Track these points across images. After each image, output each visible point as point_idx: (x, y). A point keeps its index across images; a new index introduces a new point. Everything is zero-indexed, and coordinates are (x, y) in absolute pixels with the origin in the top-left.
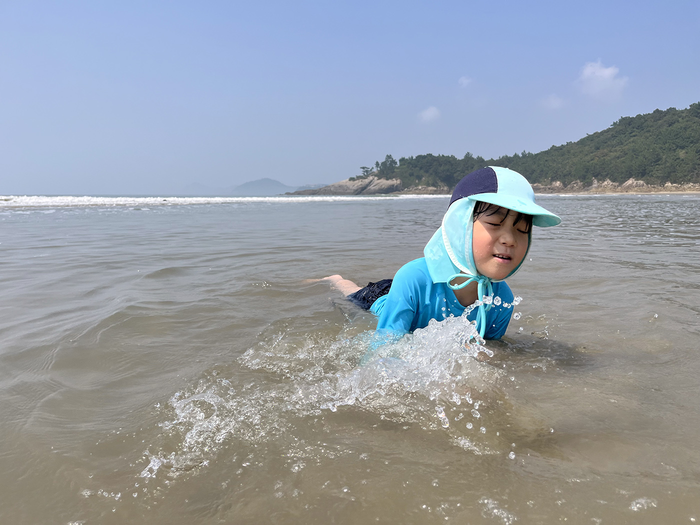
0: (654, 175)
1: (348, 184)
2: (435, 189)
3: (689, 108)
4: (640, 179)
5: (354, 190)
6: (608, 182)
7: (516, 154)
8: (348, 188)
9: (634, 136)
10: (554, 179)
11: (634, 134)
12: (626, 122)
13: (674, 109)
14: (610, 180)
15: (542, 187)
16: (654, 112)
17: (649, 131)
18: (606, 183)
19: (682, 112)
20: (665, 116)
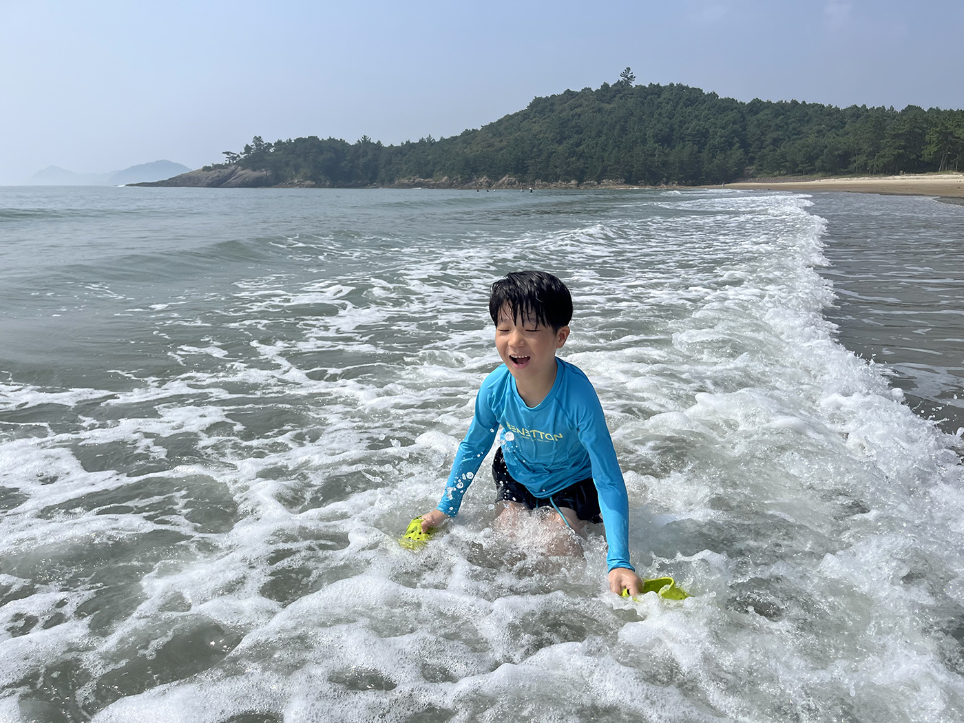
0: (528, 172)
2: (314, 182)
3: (600, 88)
4: (514, 176)
7: (422, 139)
8: (199, 179)
10: (443, 175)
12: (537, 103)
13: (589, 89)
14: (487, 176)
16: (565, 92)
17: (549, 117)
18: (483, 180)
19: (592, 93)
20: (574, 98)
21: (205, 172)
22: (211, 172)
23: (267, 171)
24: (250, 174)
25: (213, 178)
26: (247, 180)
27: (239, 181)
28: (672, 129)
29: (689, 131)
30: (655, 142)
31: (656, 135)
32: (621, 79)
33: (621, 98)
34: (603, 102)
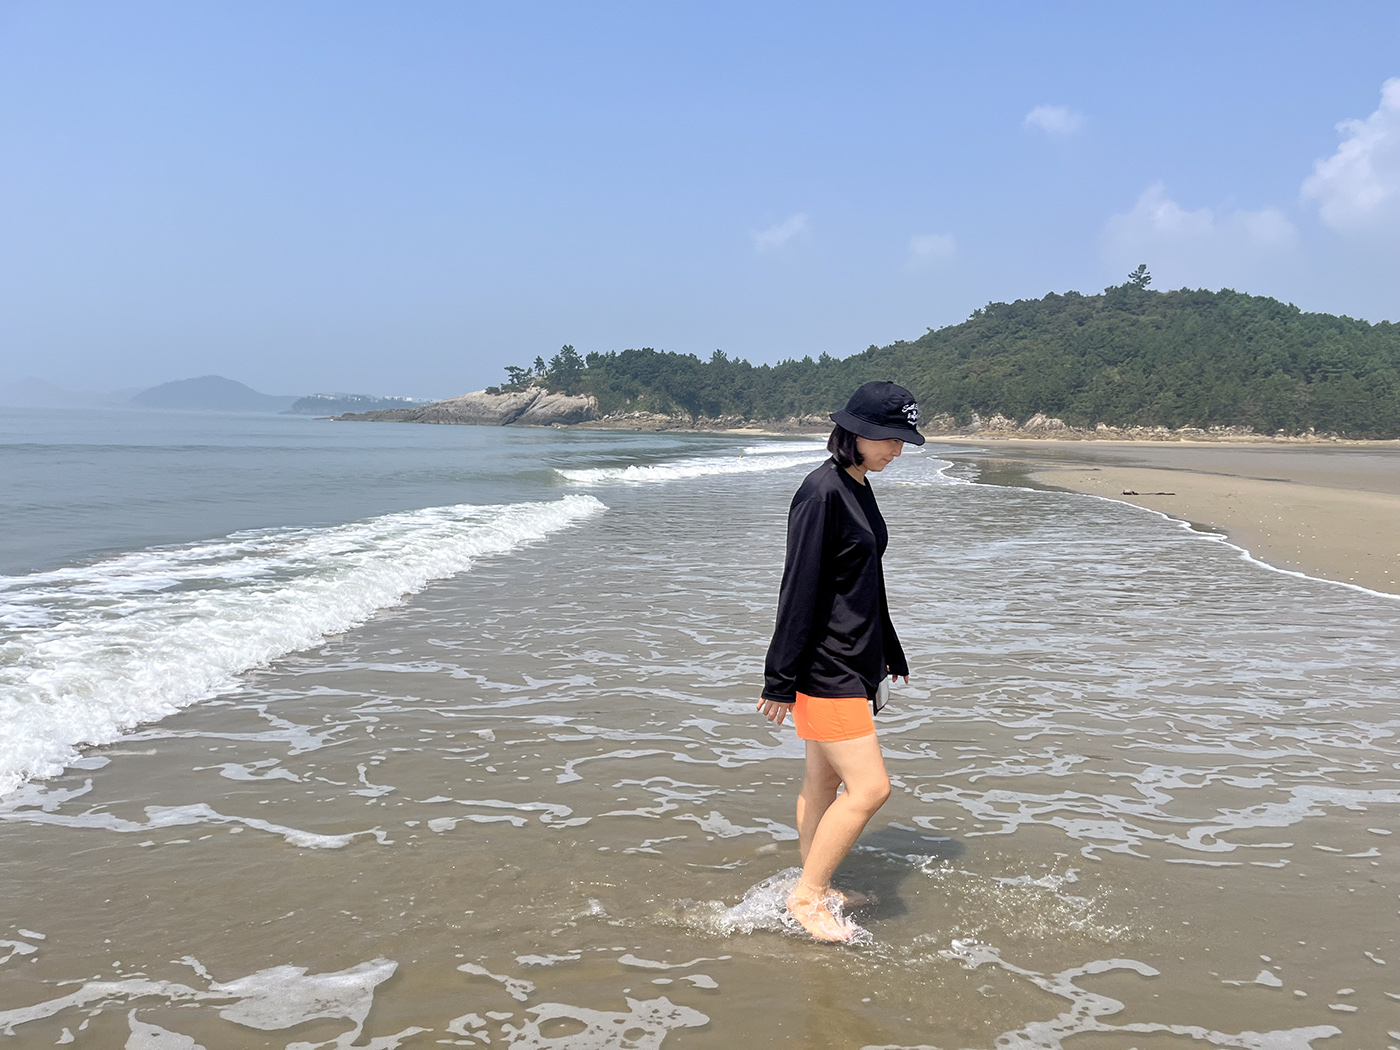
0: (1077, 410)
1: (484, 400)
2: (669, 418)
3: (1104, 293)
4: (1055, 417)
5: (501, 413)
8: (487, 410)
12: (1000, 313)
13: (1077, 295)
14: (1004, 415)
16: (1047, 297)
18: (995, 420)
19: (1094, 300)
20: (1067, 305)
21: (493, 397)
22: (501, 397)
23: (588, 397)
24: (564, 402)
25: (508, 406)
26: (562, 409)
27: (549, 411)
32: (1131, 281)
34: (1130, 311)
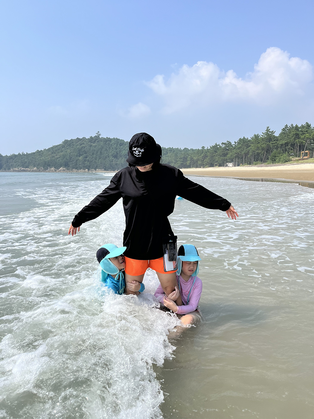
3: (89, 138)
6: (53, 169)
7: (19, 153)
9: (67, 149)
10: (34, 166)
11: (67, 148)
12: (66, 142)
13: (85, 138)
14: (54, 168)
15: (29, 170)
16: (77, 138)
17: (73, 147)
18: (52, 169)
19: (87, 139)
20: (80, 141)
28: (117, 153)
29: (123, 154)
30: (113, 157)
31: (112, 155)
32: (96, 135)
33: (98, 142)
34: (92, 143)
